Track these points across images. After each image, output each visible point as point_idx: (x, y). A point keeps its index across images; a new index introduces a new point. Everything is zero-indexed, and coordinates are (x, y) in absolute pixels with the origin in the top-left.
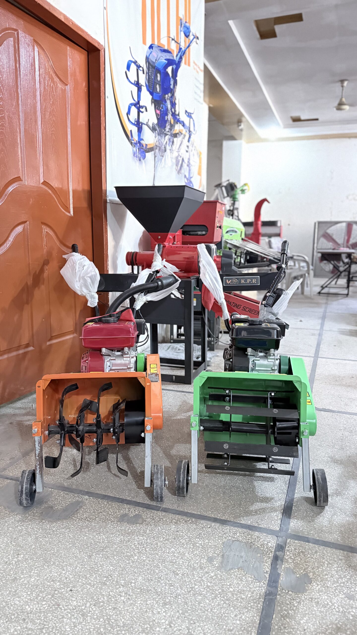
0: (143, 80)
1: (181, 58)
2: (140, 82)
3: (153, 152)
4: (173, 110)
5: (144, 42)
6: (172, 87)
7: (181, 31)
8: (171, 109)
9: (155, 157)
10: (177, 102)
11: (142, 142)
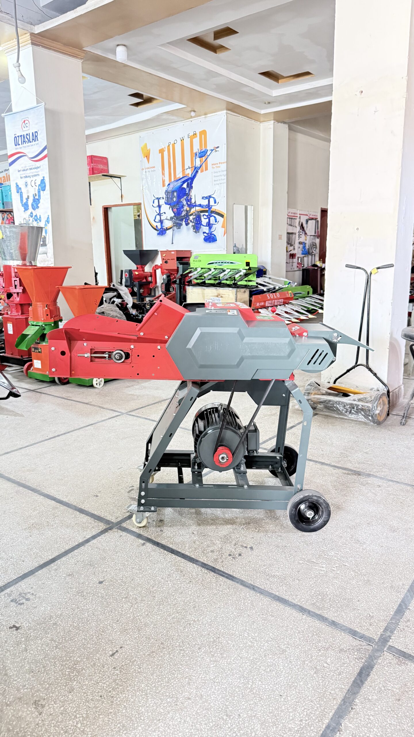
0: (162, 202)
1: (197, 172)
2: (160, 204)
3: (171, 229)
4: (189, 203)
5: (164, 186)
6: (187, 192)
7: (195, 158)
8: (187, 203)
9: (173, 230)
10: (193, 197)
11: (163, 227)
